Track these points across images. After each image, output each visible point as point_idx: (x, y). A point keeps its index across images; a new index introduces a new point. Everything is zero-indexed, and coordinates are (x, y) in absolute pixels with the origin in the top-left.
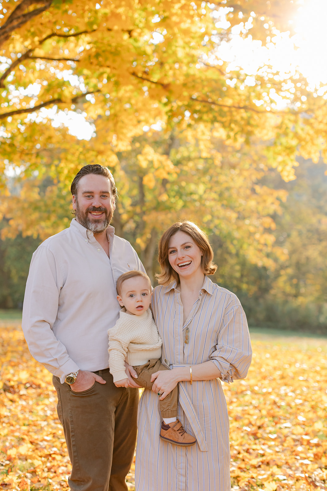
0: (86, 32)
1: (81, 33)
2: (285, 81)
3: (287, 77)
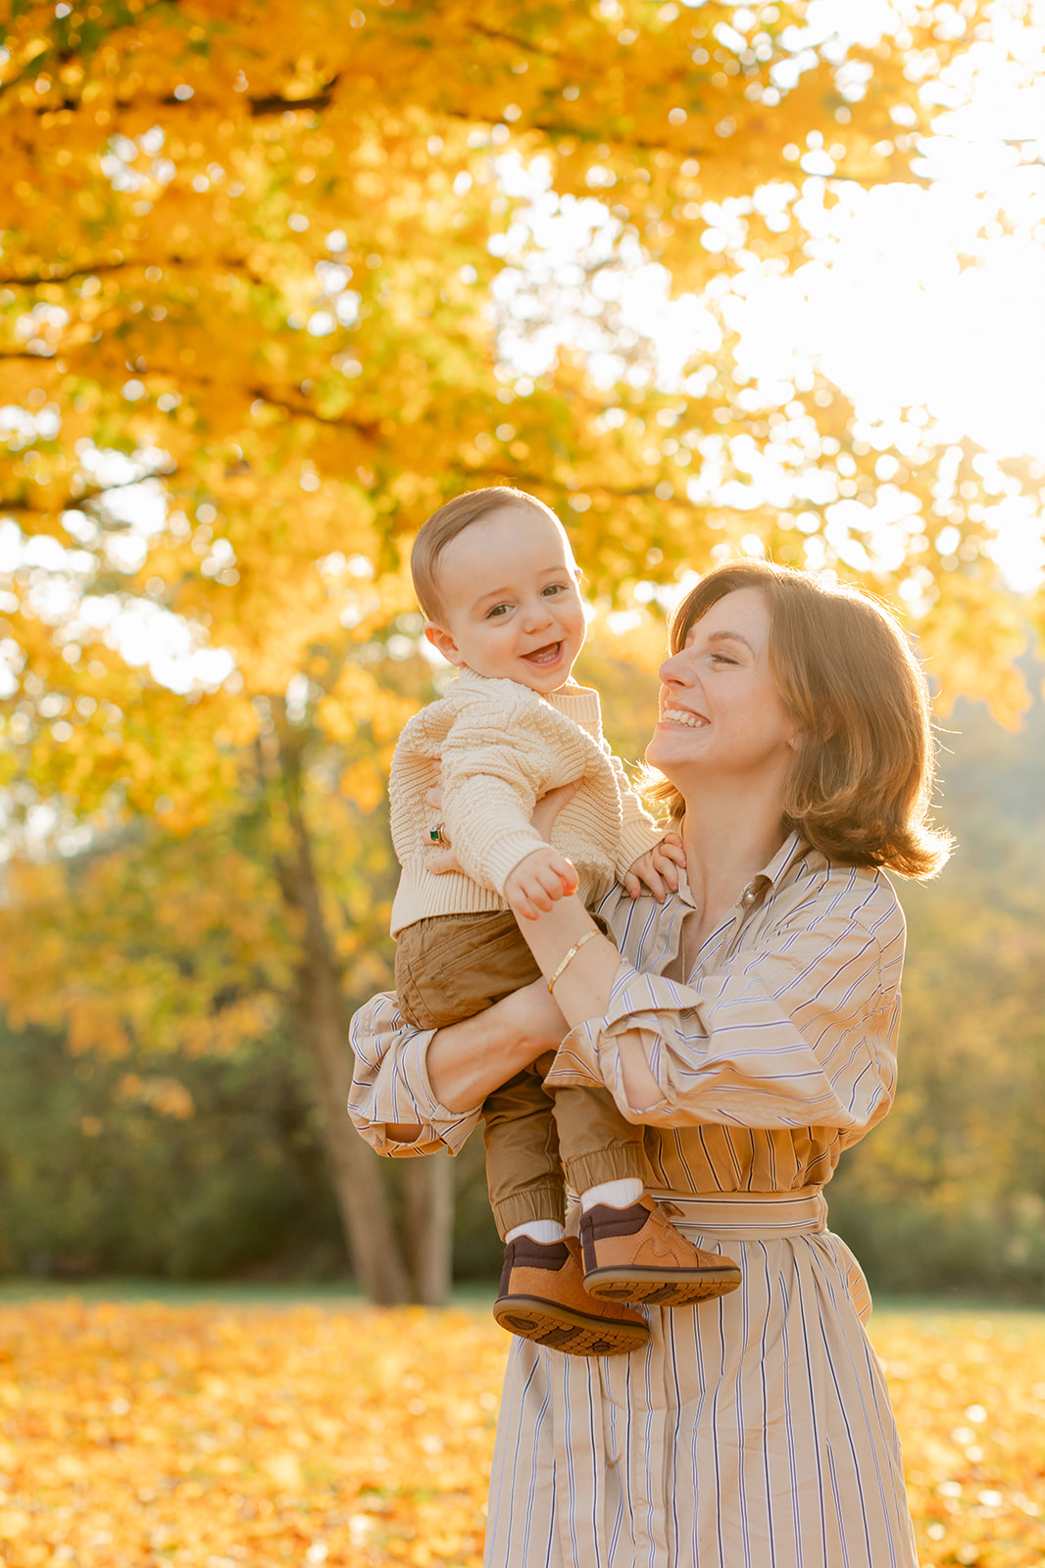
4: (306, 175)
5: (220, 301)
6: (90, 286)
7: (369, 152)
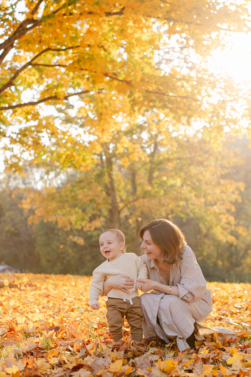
0: (72, 48)
1: (69, 48)
4: (116, 28)
5: (98, 55)
6: (71, 51)
7: (131, 23)
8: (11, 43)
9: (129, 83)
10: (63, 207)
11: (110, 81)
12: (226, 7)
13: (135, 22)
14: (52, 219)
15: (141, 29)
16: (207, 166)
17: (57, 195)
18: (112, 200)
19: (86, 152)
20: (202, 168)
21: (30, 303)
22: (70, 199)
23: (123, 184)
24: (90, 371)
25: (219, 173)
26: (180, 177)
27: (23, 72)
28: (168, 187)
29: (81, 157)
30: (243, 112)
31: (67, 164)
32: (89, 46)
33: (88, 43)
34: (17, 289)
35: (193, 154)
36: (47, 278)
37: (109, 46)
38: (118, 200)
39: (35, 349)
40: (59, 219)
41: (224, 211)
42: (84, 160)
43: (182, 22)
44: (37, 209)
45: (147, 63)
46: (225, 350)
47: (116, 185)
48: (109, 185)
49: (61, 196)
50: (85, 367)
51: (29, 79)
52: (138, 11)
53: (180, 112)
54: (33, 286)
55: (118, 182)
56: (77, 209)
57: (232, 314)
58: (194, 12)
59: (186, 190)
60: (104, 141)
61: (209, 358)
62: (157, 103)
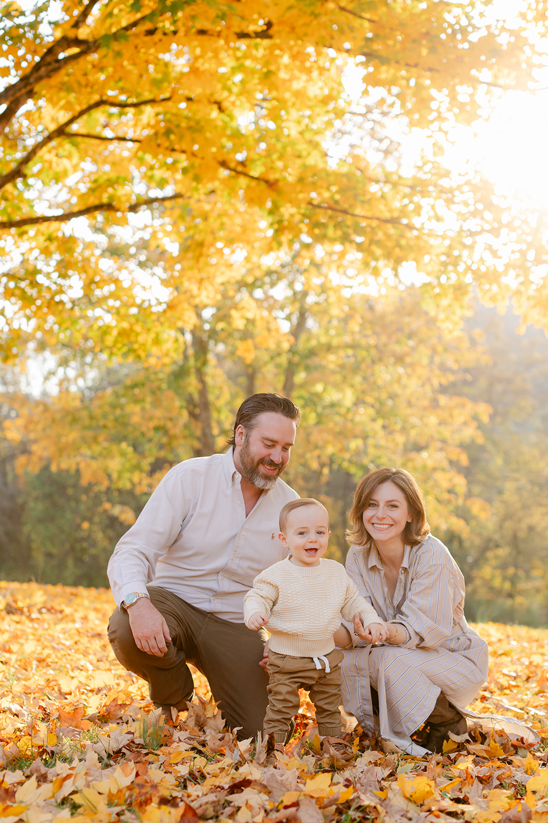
0: (152, 102)
1: (145, 103)
2: (459, 188)
3: (462, 181)
7: (286, 59)
8: (29, 88)
9: (271, 185)
10: (95, 440)
11: (230, 177)
12: (491, 36)
13: (294, 57)
14: (67, 463)
15: (309, 71)
16: (412, 365)
17: (84, 414)
18: (203, 431)
19: (162, 324)
20: (401, 370)
21: (65, 648)
22: (110, 424)
23: (226, 396)
24: (265, 793)
25: (436, 382)
26: (352, 386)
27: (45, 149)
28: (324, 408)
29: (152, 335)
30: (509, 257)
31: (119, 349)
32: (189, 99)
33: (187, 93)
34: (24, 618)
35: (384, 339)
36: (75, 595)
37: (233, 104)
38: (216, 431)
39: (128, 745)
40: (82, 466)
41: (445, 464)
42: (157, 341)
43: (397, 62)
44: (35, 441)
45: (310, 142)
46: (512, 761)
47: (211, 397)
48: (196, 396)
49: (91, 417)
50: (255, 785)
51: (58, 165)
52: (306, 35)
53: (378, 252)
54: (56, 611)
55: (217, 392)
56: (124, 445)
57: (502, 688)
58: (424, 42)
59: (363, 415)
60: (201, 302)
61: (490, 777)
62: (330, 232)
